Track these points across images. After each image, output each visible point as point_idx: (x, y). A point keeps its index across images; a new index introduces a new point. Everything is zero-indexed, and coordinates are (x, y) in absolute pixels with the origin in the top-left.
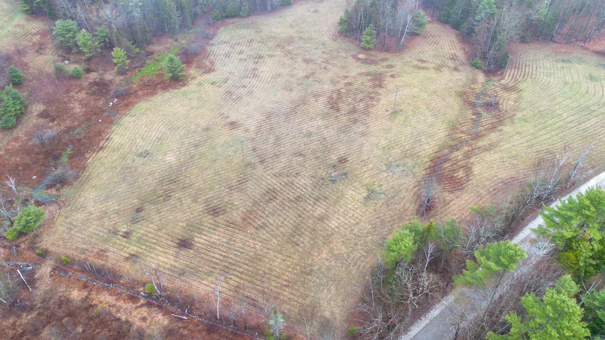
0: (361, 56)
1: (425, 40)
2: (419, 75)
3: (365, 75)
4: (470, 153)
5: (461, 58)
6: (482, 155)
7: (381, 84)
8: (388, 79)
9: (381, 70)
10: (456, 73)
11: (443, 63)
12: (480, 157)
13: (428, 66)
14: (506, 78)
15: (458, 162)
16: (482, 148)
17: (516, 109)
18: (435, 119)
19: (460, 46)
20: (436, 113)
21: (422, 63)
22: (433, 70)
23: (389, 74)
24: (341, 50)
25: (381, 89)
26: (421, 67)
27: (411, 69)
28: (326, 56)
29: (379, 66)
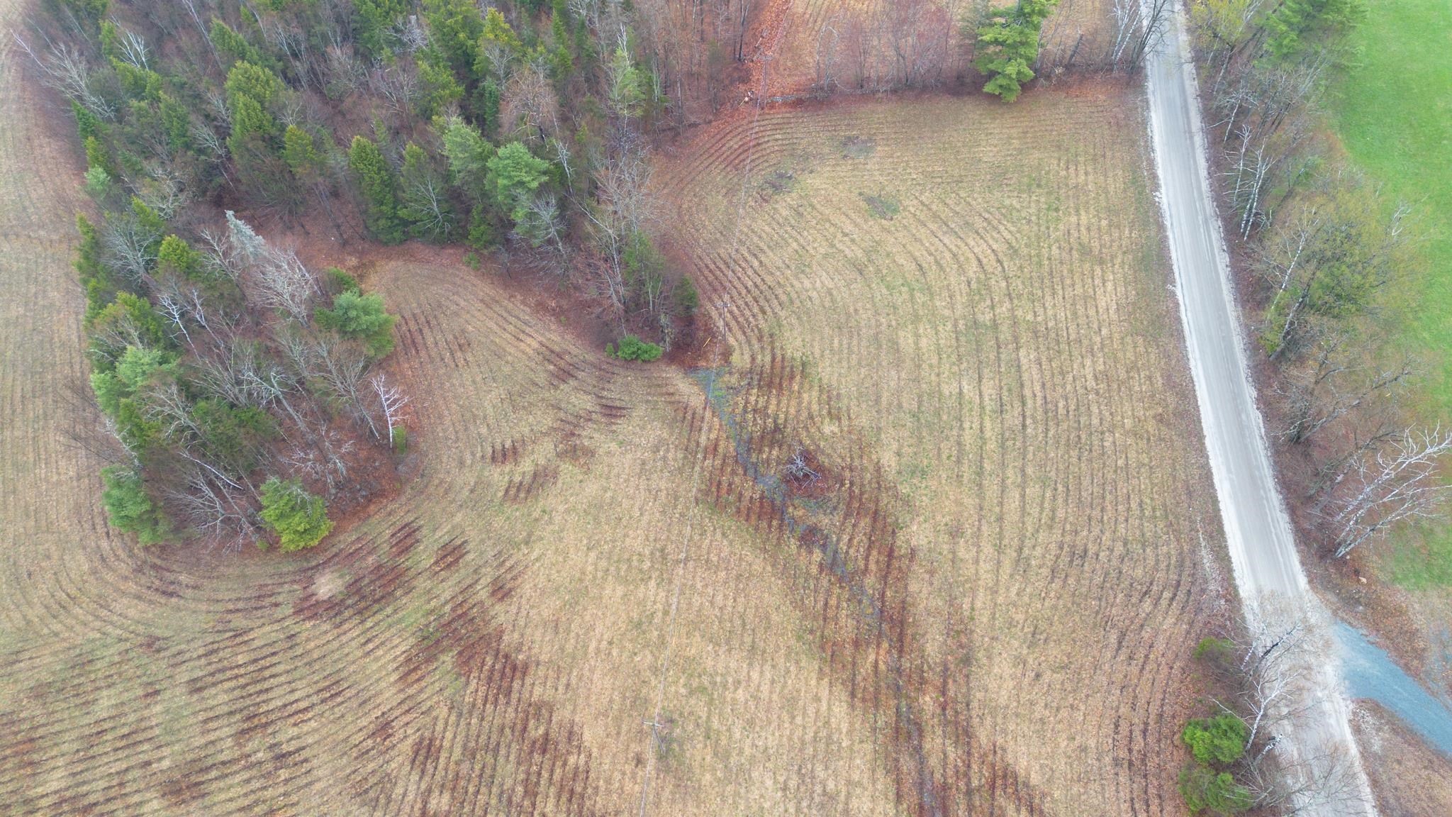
0: (327, 586)
1: (423, 353)
2: (557, 519)
3: (428, 661)
4: (949, 712)
5: (574, 350)
6: (979, 695)
7: (507, 656)
8: (501, 614)
9: (447, 595)
10: (622, 426)
11: (562, 415)
12: (983, 705)
13: (542, 462)
14: (731, 341)
15: (966, 775)
16: (952, 667)
17: (862, 446)
18: (767, 667)
19: (523, 302)
20: (748, 640)
21: (516, 463)
22: (566, 467)
23: (482, 593)
24: (239, 622)
25: (528, 681)
26: (528, 479)
27: (515, 511)
28: (225, 698)
29: (422, 584)
